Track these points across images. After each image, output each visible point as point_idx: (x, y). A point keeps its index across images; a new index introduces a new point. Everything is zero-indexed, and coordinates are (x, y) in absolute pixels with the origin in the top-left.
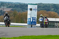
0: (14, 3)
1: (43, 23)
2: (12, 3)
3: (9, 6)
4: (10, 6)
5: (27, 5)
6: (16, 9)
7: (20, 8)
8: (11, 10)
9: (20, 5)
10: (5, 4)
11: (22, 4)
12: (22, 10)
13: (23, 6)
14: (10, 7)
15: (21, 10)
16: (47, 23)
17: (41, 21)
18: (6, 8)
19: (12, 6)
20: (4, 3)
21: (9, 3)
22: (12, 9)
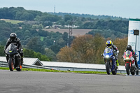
0: (96, 17)
1: (113, 63)
2: (90, 18)
3: (84, 23)
4: (87, 24)
5: (126, 23)
6: (100, 32)
7: (111, 28)
8: (90, 33)
9: (110, 21)
10: (75, 18)
11: (114, 20)
12: (115, 34)
13: (117, 25)
14: (86, 26)
15: (112, 33)
16: (134, 64)
17: (107, 57)
18: (78, 28)
19: (92, 24)
20: (71, 18)
21: (83, 17)
22: (91, 30)
